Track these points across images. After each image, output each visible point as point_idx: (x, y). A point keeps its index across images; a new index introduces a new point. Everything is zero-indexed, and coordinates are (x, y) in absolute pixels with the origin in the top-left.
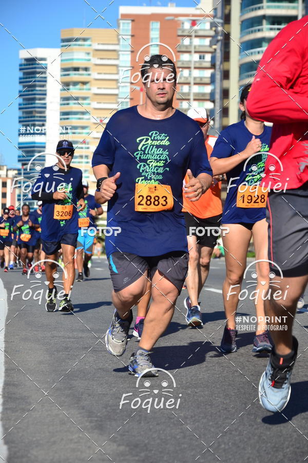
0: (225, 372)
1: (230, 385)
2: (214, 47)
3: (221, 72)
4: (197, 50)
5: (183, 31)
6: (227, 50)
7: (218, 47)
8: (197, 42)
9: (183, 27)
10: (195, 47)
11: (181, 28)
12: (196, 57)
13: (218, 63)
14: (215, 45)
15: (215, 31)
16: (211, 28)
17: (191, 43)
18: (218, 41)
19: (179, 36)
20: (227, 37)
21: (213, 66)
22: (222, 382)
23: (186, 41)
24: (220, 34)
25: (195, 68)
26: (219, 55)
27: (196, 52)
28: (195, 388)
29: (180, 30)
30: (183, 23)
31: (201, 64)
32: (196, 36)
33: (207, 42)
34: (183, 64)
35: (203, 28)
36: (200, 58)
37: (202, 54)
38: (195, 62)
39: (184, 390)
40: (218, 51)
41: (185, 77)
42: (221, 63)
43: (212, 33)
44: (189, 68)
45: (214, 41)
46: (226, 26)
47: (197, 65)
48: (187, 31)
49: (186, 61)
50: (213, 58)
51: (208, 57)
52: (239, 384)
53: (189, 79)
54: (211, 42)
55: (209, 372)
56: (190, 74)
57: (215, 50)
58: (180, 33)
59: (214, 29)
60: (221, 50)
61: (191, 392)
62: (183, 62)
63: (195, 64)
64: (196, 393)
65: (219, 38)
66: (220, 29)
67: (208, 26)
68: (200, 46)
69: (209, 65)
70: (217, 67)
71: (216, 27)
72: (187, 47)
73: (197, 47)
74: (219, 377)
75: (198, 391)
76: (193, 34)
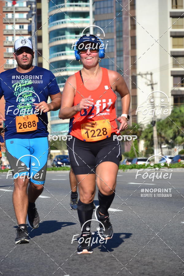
0: (40, 254)
1: (43, 264)
2: (30, 19)
3: (35, 37)
4: (18, 22)
5: (7, 8)
6: (40, 21)
7: (33, 19)
8: (17, 16)
9: (7, 5)
10: (16, 20)
11: (5, 6)
12: (17, 27)
13: (33, 31)
14: (31, 18)
15: (30, 8)
16: (27, 6)
17: (13, 17)
18: (33, 15)
19: (4, 12)
20: (39, 12)
21: (30, 33)
22: (37, 262)
23: (10, 16)
24: (34, 10)
25: (17, 35)
26: (34, 25)
27: (16, 23)
28: (18, 267)
29: (5, 7)
30: (7, 3)
31: (21, 32)
32: (16, 12)
33: (25, 15)
34: (8, 32)
35: (21, 6)
36: (20, 27)
37: (21, 25)
38: (16, 31)
39: (9, 269)
40: (33, 22)
41: (9, 42)
42: (36, 31)
43: (28, 9)
44: (12, 35)
45: (30, 15)
46: (38, 4)
47: (18, 33)
48: (10, 8)
49: (10, 30)
50: (30, 28)
51: (26, 27)
52: (50, 263)
53: (13, 43)
54: (27, 15)
55: (28, 255)
56: (13, 40)
57: (31, 21)
58: (5, 10)
59: (29, 6)
60: (35, 22)
61: (15, 270)
62: (8, 31)
63: (16, 32)
64: (18, 271)
65: (33, 13)
66: (34, 6)
67: (25, 4)
68: (19, 19)
69: (26, 32)
70: (33, 34)
71: (31, 5)
72: (10, 19)
73: (18, 20)
74: (35, 259)
75: (20, 269)
76: (14, 11)
